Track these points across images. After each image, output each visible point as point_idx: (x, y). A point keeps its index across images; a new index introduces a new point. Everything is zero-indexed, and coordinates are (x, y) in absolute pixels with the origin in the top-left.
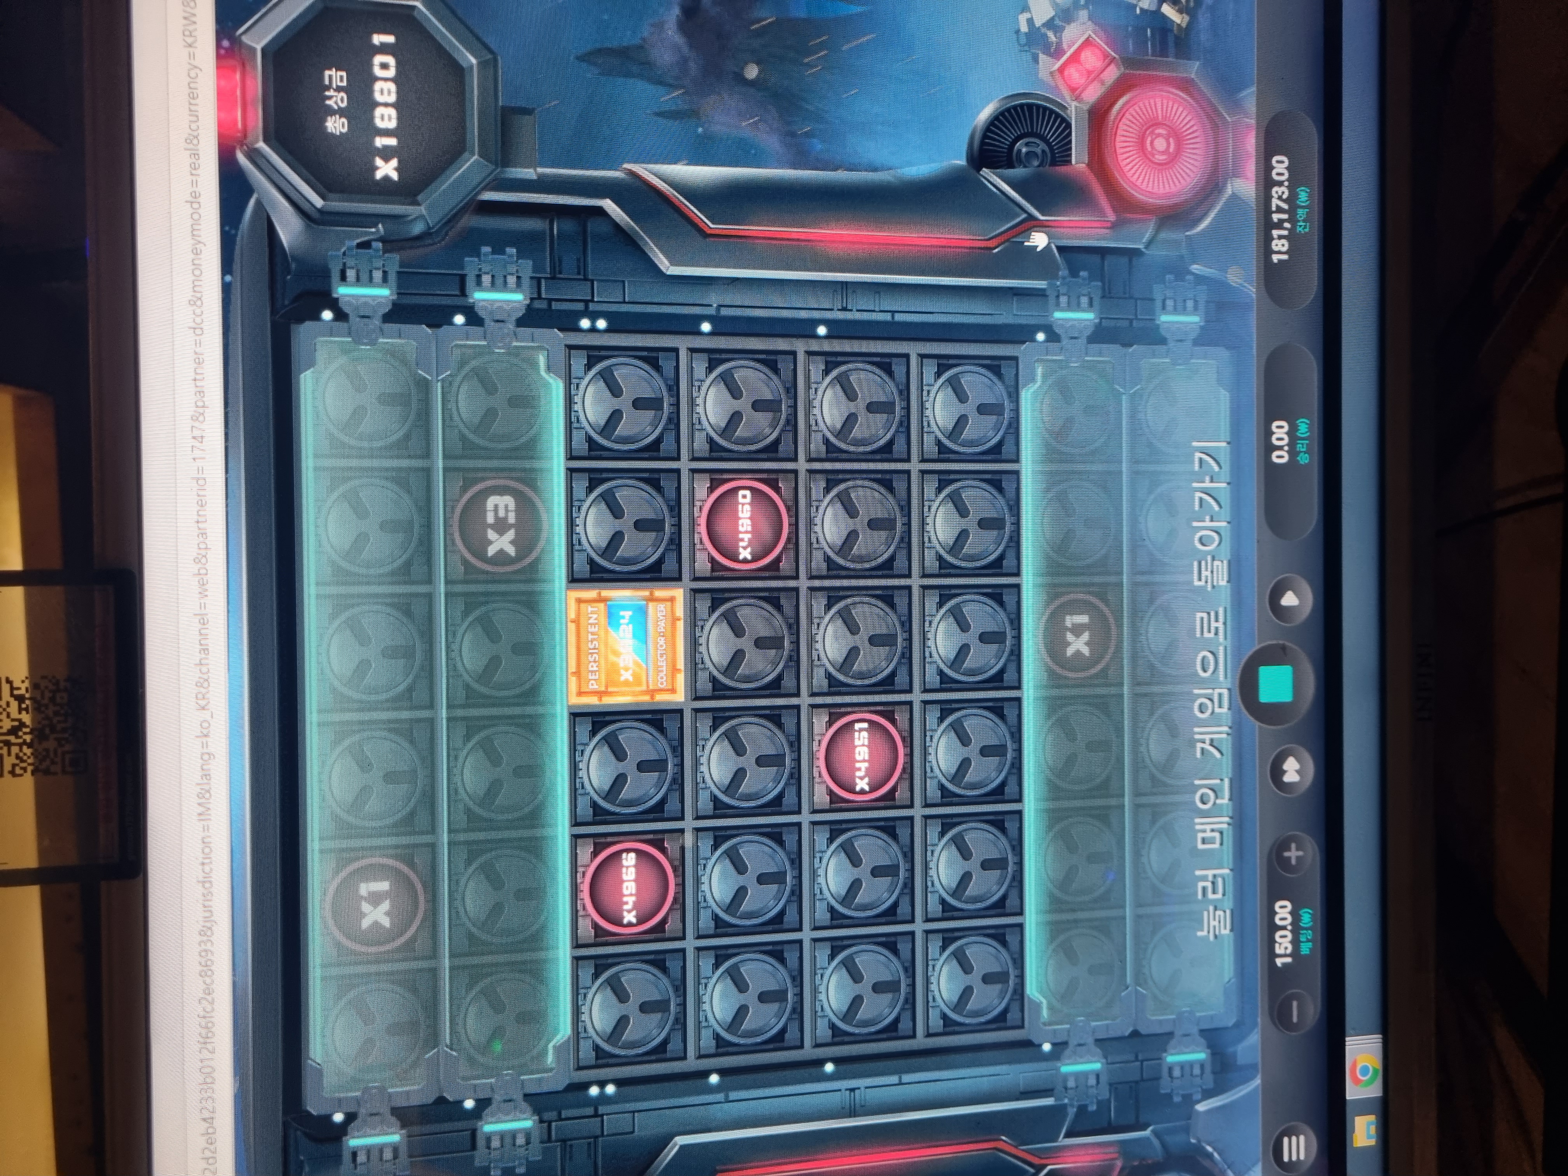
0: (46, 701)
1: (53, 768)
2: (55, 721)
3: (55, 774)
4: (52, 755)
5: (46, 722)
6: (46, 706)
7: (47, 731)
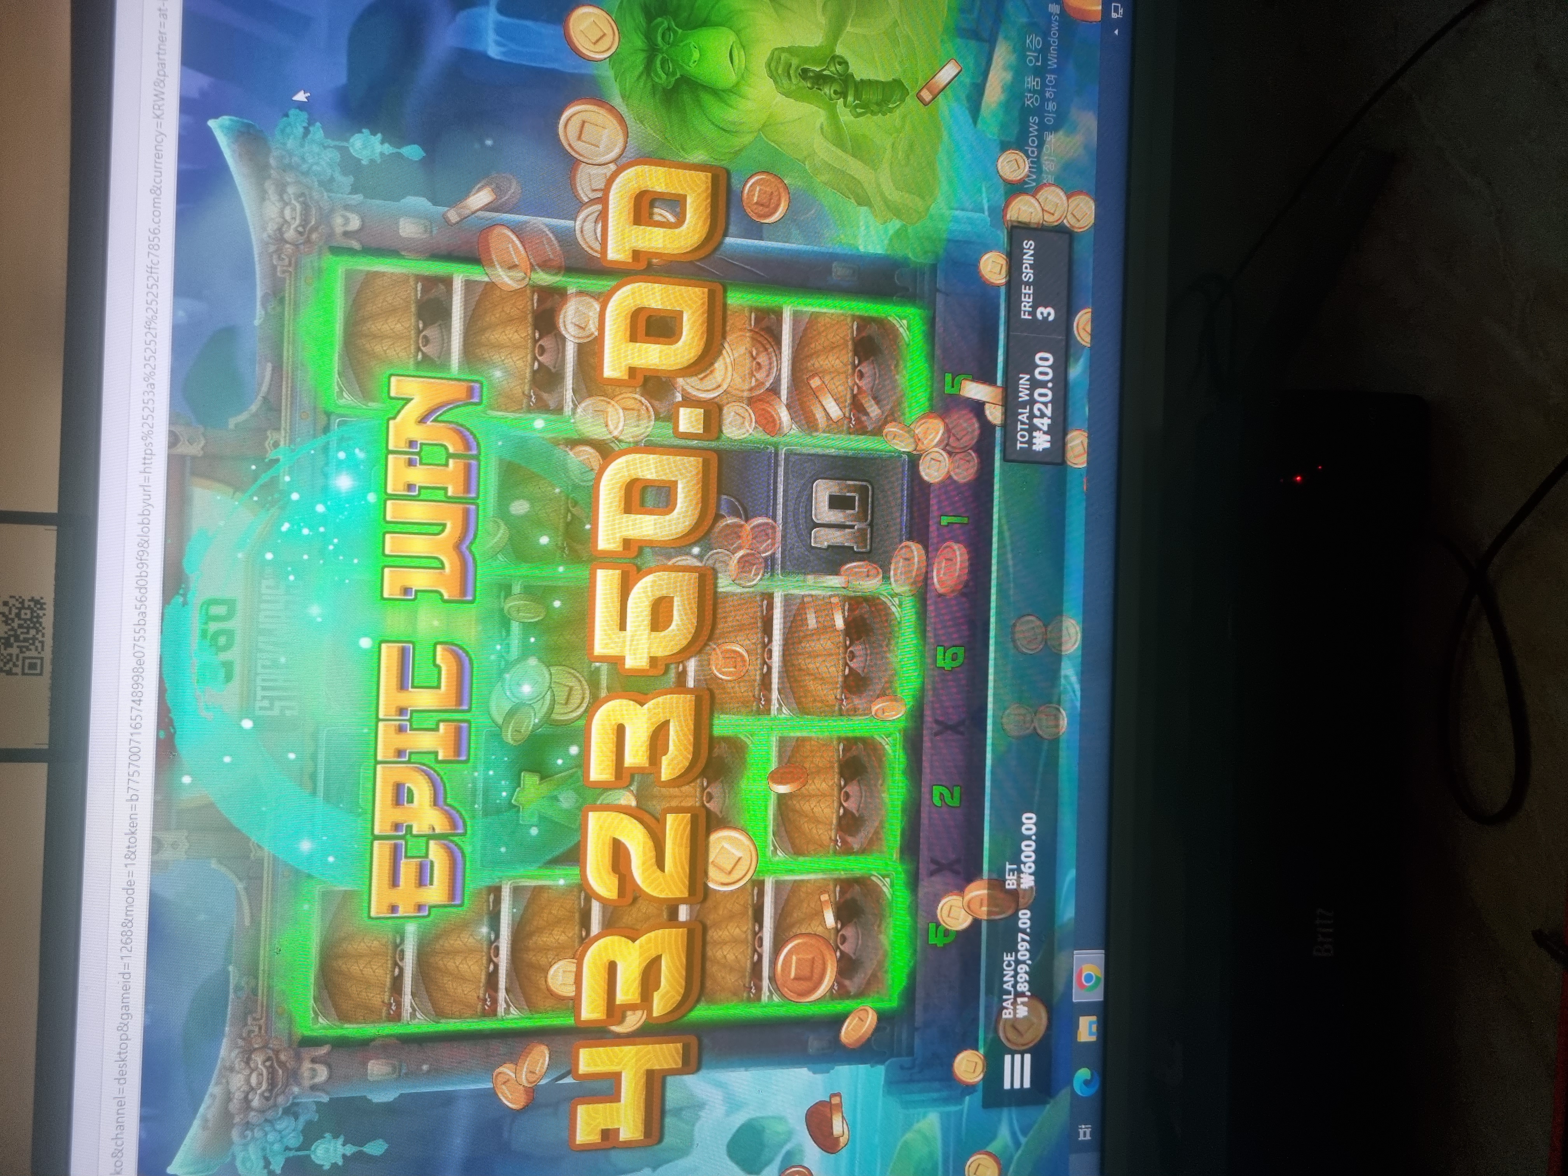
0: (12, 616)
1: (15, 670)
2: (19, 631)
3: (16, 674)
4: (14, 660)
5: (12, 633)
6: (13, 620)
7: (12, 640)
